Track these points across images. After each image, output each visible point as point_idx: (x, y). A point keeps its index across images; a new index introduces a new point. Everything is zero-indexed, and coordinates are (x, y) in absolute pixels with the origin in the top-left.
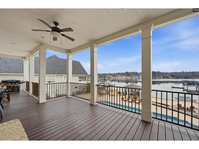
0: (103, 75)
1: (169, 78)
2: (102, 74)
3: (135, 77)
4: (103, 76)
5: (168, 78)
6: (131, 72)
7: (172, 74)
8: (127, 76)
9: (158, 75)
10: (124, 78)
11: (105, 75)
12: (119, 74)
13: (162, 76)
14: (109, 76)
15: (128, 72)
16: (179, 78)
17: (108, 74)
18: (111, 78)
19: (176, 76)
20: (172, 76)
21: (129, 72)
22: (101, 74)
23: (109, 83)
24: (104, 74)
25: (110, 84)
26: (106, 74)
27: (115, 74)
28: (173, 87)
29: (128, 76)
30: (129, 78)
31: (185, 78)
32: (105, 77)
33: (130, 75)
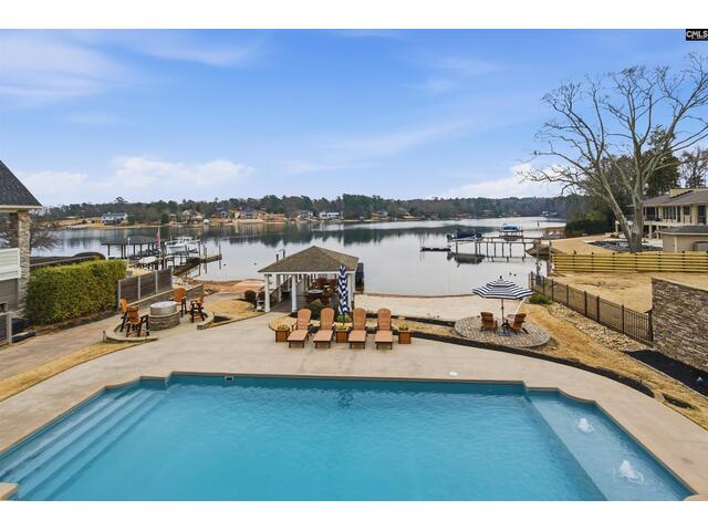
0: (153, 210)
1: (405, 220)
2: (148, 206)
3: (302, 219)
4: (153, 213)
5: (401, 218)
6: (288, 196)
7: (412, 206)
8: (272, 215)
9: (376, 210)
10: (258, 221)
11: (167, 212)
12: (236, 204)
13: (386, 214)
14: (187, 212)
15: (273, 197)
16: (427, 216)
17: (179, 202)
18: (196, 225)
19: (422, 213)
20: (412, 212)
21: (280, 197)
22: (139, 205)
23: (192, 247)
24: (160, 206)
25: (196, 255)
26: (172, 205)
27: (220, 205)
28: (424, 249)
29: (276, 213)
30: (280, 221)
31: (441, 217)
32: (165, 220)
33: (282, 211)
